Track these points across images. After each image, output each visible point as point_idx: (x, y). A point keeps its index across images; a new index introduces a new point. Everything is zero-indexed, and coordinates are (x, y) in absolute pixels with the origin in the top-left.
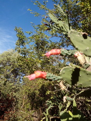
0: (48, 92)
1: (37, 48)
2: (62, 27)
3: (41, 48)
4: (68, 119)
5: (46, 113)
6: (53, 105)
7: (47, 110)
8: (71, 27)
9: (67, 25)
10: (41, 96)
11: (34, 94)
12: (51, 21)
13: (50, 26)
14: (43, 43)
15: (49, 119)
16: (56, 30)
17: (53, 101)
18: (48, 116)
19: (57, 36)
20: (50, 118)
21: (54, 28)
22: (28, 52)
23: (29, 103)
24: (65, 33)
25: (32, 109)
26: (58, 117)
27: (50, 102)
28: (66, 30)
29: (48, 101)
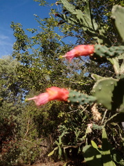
0: (61, 114)
1: (44, 52)
2: (81, 20)
3: (50, 52)
4: (95, 157)
5: (58, 141)
6: (68, 131)
7: (60, 137)
8: (94, 21)
9: (89, 17)
10: (51, 119)
11: (42, 117)
12: (65, 10)
14: (53, 46)
15: (62, 149)
16: (73, 23)
17: (68, 125)
18: (61, 146)
19: (72, 35)
20: (64, 148)
21: (69, 22)
22: (31, 59)
23: (35, 130)
24: (85, 29)
25: (39, 137)
26: (75, 147)
27: (64, 127)
28: (86, 25)
29: (61, 126)
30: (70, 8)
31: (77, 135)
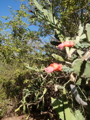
0: (26, 81)
2: (47, 16)
3: (19, 35)
4: (59, 106)
5: (23, 100)
6: (30, 93)
7: (24, 98)
9: (51, 15)
11: (10, 83)
12: (36, 8)
13: (34, 14)
14: (21, 31)
15: (26, 106)
17: (30, 89)
18: (25, 104)
20: (28, 105)
21: (39, 17)
24: (49, 23)
25: (8, 98)
27: (27, 90)
28: (50, 20)
29: (25, 90)
30: (40, 7)
31: (37, 96)
